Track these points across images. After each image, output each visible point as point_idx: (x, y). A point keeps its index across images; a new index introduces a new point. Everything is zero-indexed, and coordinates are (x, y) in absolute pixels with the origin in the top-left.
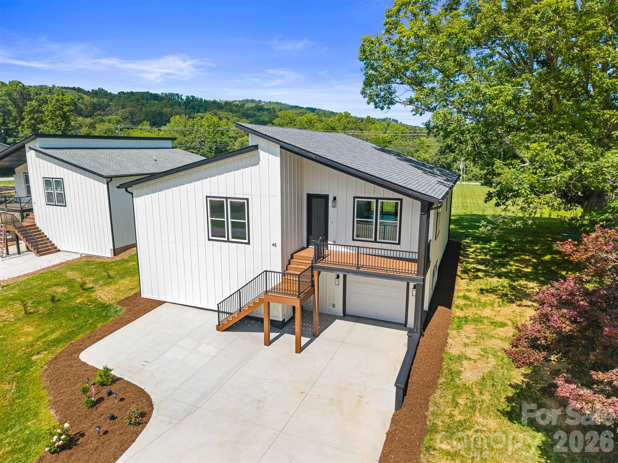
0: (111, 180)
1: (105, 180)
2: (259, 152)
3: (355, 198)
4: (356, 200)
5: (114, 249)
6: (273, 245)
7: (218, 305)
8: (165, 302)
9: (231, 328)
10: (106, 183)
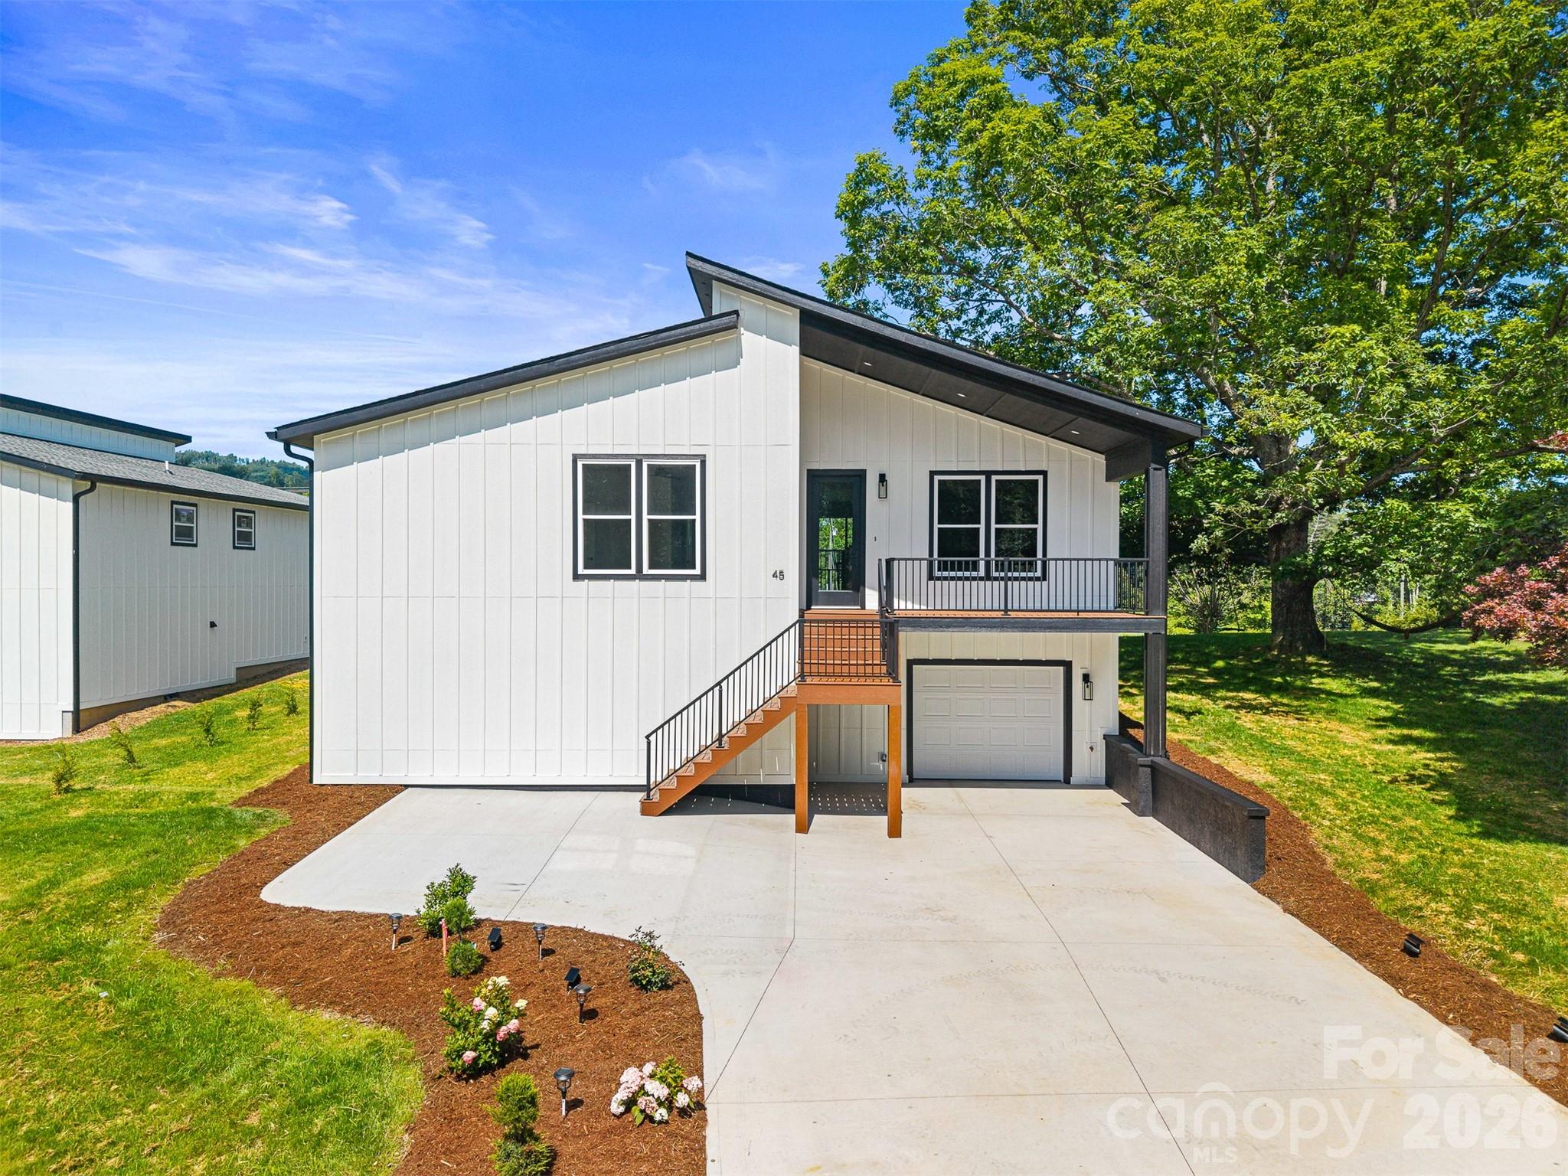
0: (92, 489)
1: (67, 487)
2: (740, 334)
3: (932, 474)
4: (937, 478)
5: (77, 712)
6: (775, 576)
7: (648, 737)
8: (407, 786)
9: (679, 808)
10: (71, 497)
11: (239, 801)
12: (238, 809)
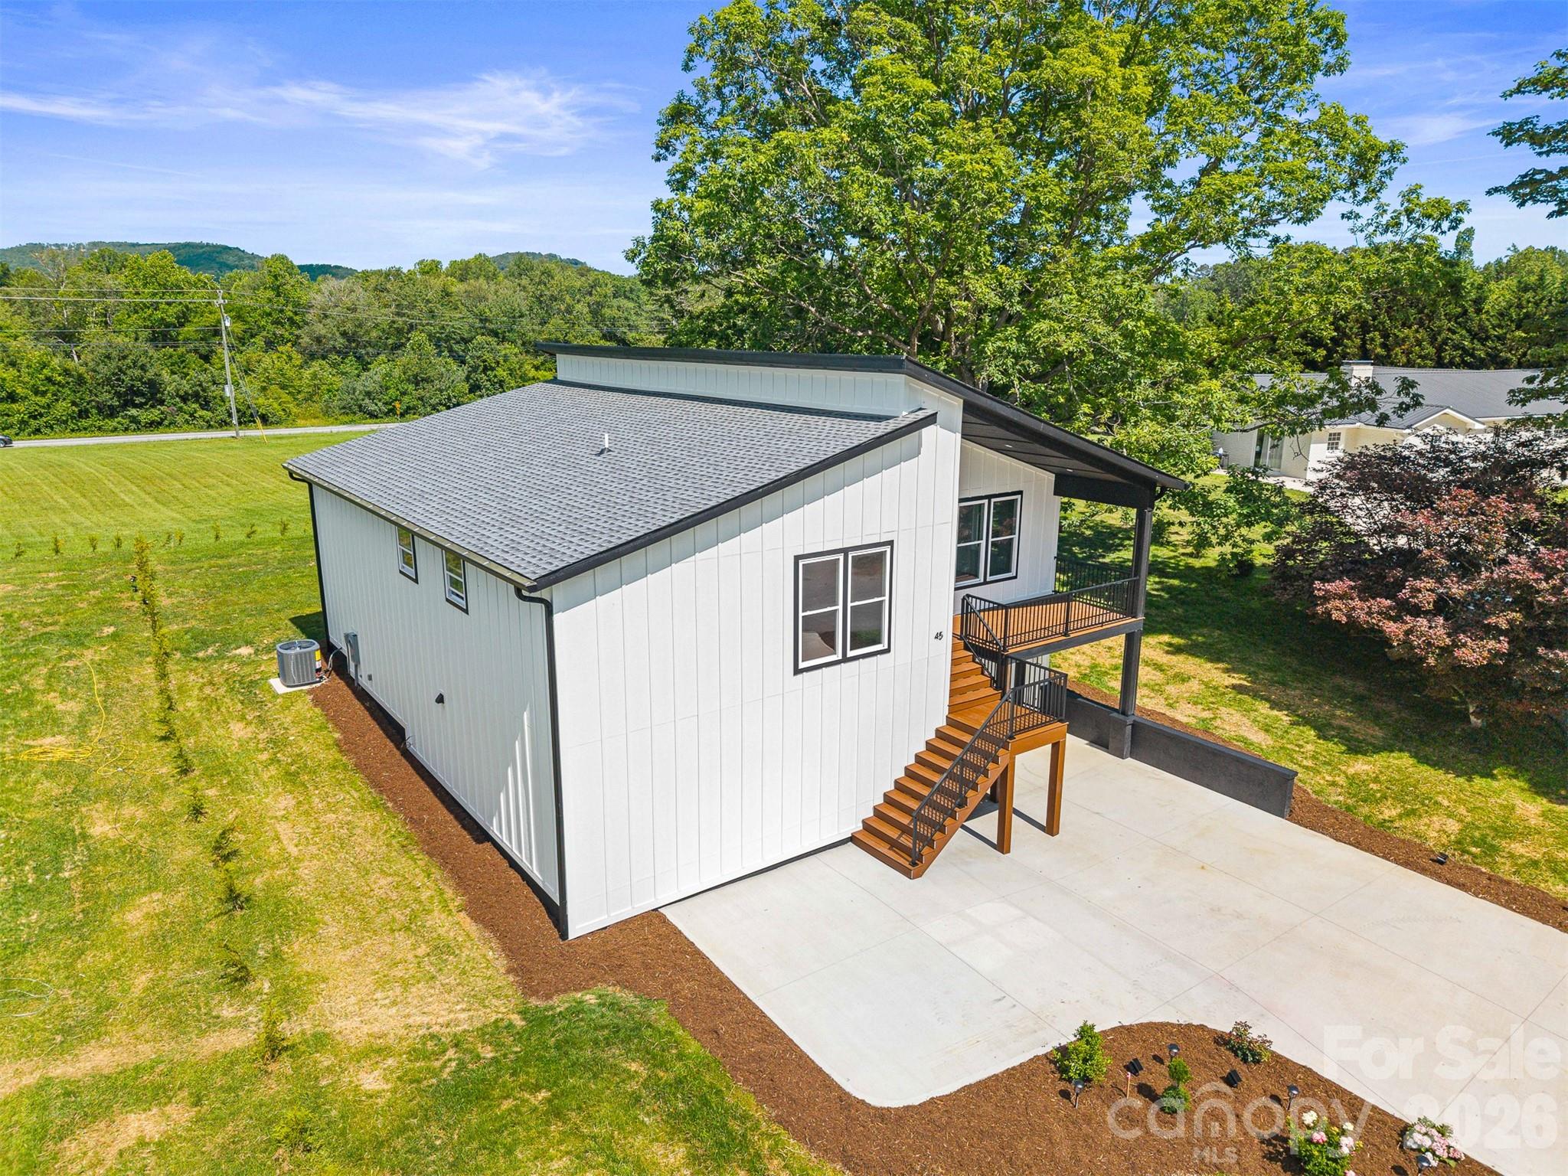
6: (936, 637)
8: (657, 910)
11: (529, 990)
12: (560, 1003)
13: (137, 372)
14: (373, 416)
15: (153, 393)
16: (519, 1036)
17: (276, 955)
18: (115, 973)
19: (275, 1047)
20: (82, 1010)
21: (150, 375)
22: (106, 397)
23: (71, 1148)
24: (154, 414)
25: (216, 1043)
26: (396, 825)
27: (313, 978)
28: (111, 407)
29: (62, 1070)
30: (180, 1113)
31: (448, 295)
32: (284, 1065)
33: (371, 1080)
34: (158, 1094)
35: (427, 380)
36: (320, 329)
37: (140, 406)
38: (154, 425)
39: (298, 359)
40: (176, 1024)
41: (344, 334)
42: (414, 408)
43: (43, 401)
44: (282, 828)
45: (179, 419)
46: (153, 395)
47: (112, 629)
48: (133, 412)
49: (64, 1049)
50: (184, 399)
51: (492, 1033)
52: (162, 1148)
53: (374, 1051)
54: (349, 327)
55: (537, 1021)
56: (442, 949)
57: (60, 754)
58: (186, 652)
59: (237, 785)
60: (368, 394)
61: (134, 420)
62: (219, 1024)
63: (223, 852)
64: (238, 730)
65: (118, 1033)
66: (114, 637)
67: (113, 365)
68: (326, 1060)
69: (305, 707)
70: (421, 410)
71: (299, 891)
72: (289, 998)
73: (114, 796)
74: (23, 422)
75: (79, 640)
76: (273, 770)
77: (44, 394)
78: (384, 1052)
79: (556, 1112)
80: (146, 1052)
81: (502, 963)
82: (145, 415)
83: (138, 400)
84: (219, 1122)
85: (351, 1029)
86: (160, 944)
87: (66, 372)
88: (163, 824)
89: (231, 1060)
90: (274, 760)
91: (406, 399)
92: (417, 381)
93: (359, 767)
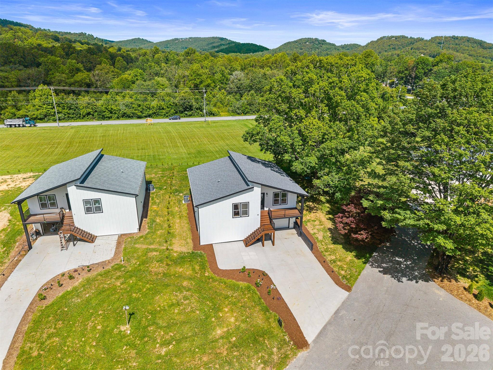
2: (254, 188)
3: (273, 193)
6: (257, 215)
10: (135, 197)
11: (194, 250)
12: (196, 252)
13: (188, 103)
14: (238, 114)
15: (190, 108)
16: (190, 254)
17: (171, 240)
18: (156, 238)
19: (167, 249)
20: (152, 242)
21: (190, 104)
22: (181, 109)
23: (149, 254)
24: (190, 113)
25: (163, 248)
26: (189, 227)
27: (173, 243)
28: (182, 111)
29: (149, 247)
30: (158, 253)
31: (265, 75)
32: (168, 251)
33: (175, 255)
34: (157, 251)
35: (253, 104)
36: (232, 86)
37: (188, 111)
38: (190, 116)
39: (226, 93)
40: (160, 245)
41: (237, 87)
42: (249, 112)
43: (169, 110)
44: (177, 224)
45: (195, 114)
46: (190, 109)
47: (165, 187)
48: (186, 112)
49: (150, 245)
50: (197, 109)
51: (188, 253)
52: (156, 255)
53: (176, 252)
54: (238, 85)
55: (193, 253)
56: (187, 243)
57: (155, 209)
58: (174, 193)
59: (174, 217)
60: (238, 108)
61: (186, 114)
62: (164, 246)
63: (169, 226)
64: (177, 209)
65: (155, 245)
66: (166, 189)
67: (183, 101)
68: (172, 252)
69: (186, 206)
70: (251, 112)
71: (176, 233)
72: (170, 245)
73: (160, 216)
74: (165, 114)
75: (161, 189)
76: (178, 216)
77: (169, 108)
78: (177, 252)
79: (190, 261)
80: (157, 247)
81: (192, 246)
82: (189, 113)
83: (188, 109)
84: (161, 255)
85: (175, 249)
86: (160, 236)
87: (174, 103)
88: (164, 221)
89: (164, 249)
90: (179, 214)
91: (247, 110)
92: (250, 105)
93: (189, 217)
